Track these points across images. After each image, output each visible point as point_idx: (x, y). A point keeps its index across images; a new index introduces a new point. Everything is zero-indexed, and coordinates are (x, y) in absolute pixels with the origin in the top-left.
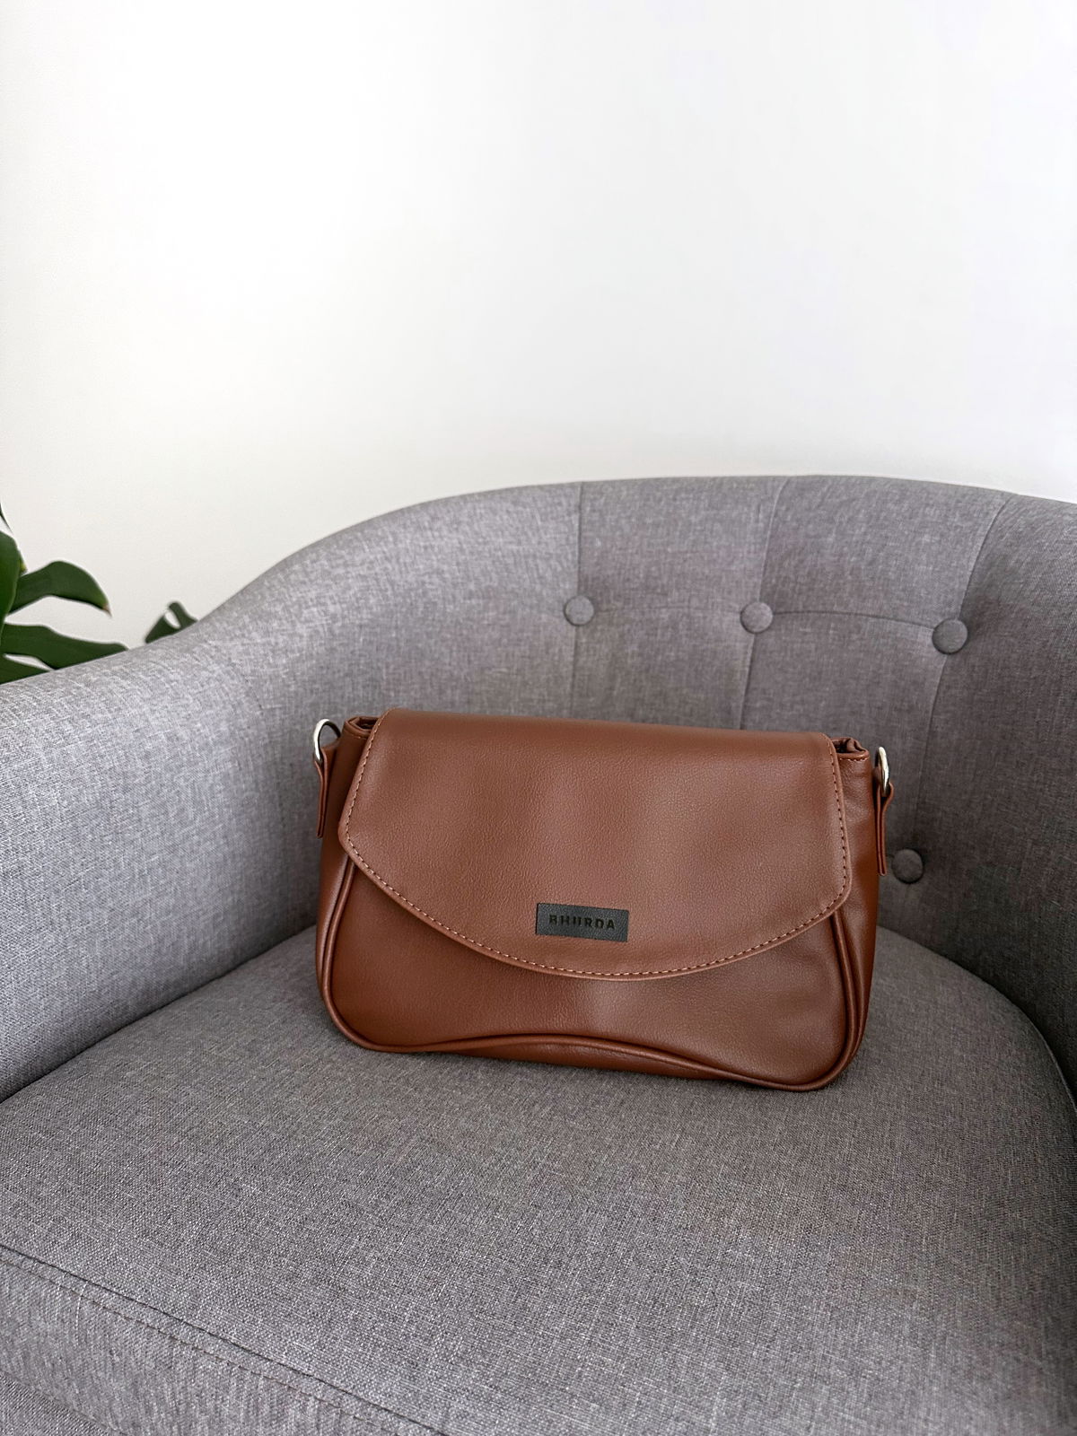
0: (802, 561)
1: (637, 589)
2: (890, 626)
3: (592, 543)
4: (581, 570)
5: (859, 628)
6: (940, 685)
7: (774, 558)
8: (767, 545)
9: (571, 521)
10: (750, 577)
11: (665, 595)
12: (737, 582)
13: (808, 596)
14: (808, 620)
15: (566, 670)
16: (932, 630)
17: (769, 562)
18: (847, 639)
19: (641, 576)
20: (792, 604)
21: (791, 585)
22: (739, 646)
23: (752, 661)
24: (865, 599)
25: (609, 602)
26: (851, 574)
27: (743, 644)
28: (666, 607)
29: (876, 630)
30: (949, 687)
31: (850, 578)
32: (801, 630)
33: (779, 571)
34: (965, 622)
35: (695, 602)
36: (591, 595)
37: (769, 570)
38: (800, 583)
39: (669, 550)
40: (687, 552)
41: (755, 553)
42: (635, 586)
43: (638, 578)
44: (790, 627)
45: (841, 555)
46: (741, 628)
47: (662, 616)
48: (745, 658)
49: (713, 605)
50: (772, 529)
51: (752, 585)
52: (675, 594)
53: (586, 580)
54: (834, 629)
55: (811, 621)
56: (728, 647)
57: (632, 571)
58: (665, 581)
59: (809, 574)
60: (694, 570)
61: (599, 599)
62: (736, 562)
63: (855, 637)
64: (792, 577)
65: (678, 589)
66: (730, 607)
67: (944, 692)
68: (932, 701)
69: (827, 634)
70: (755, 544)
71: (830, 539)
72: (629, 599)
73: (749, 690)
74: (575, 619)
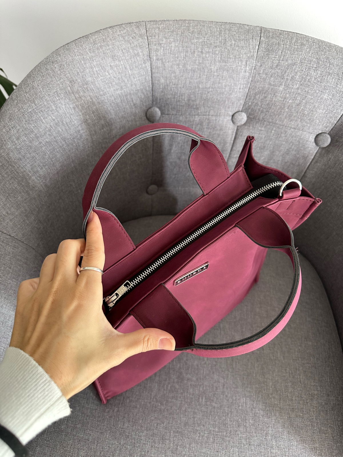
0: (265, 97)
1: (183, 106)
2: (299, 133)
3: (159, 80)
4: (154, 94)
5: (286, 132)
6: (313, 159)
7: (252, 92)
8: (249, 85)
9: (146, 67)
10: (239, 100)
11: (197, 109)
12: (233, 103)
13: (266, 114)
14: (263, 124)
17: (249, 94)
18: (279, 136)
19: (186, 99)
20: (257, 116)
21: (258, 107)
22: (230, 132)
23: (235, 138)
24: (291, 120)
25: (168, 110)
26: (288, 108)
27: (232, 130)
28: (198, 115)
29: (293, 134)
30: (316, 162)
31: (287, 110)
32: (260, 128)
33: (253, 100)
34: (331, 136)
35: (212, 112)
36: (159, 106)
37: (248, 97)
38: (263, 108)
39: (200, 86)
40: (210, 88)
41: (243, 89)
42: (182, 104)
43: (184, 100)
44: (255, 126)
45: (285, 98)
46: (232, 123)
47: (196, 119)
48: (232, 137)
49: (220, 114)
50: (253, 77)
51: (239, 104)
52: (202, 109)
53: (156, 100)
54: (275, 131)
55: (265, 125)
56: (225, 133)
57: (181, 97)
58: (198, 102)
59: (268, 104)
60: (212, 97)
61: (163, 108)
62: (233, 94)
63: (283, 135)
64: (260, 104)
65: (204, 107)
66: (228, 114)
67: (315, 163)
68: (308, 165)
69: (271, 132)
70: (243, 84)
71: (281, 88)
72: (179, 110)
73: (232, 150)
74: (152, 119)
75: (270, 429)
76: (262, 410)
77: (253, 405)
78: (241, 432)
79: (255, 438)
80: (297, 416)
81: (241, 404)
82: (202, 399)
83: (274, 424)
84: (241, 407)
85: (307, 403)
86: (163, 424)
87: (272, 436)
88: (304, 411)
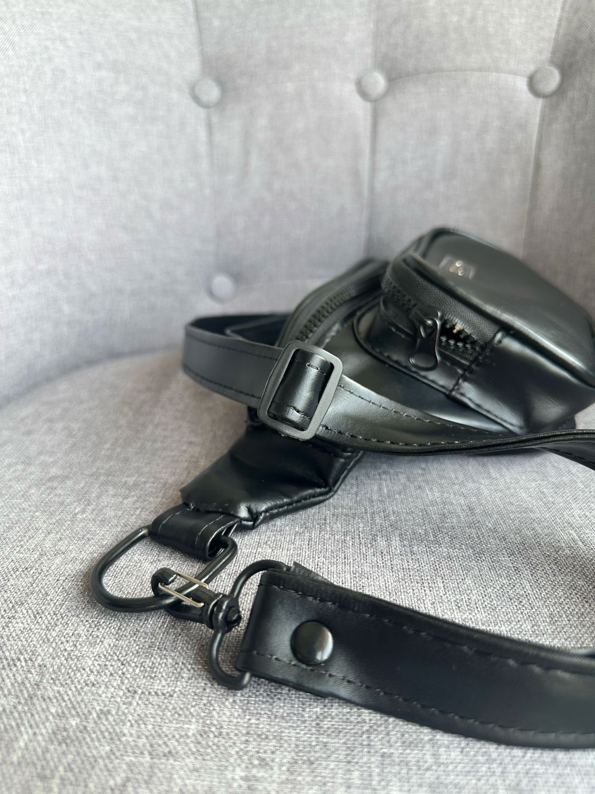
0: (407, 27)
1: (260, 65)
3: (210, 23)
4: (203, 50)
5: (466, 82)
7: (382, 26)
8: (373, 17)
10: (362, 48)
11: (286, 68)
12: (351, 53)
13: (418, 58)
14: (419, 80)
15: (203, 149)
16: (526, 79)
17: (378, 32)
19: (263, 51)
21: (401, 50)
22: (360, 114)
24: (469, 54)
25: (235, 80)
26: (454, 33)
28: (290, 80)
29: (481, 82)
31: (454, 36)
33: (388, 39)
34: (556, 66)
36: (216, 76)
37: (378, 39)
38: (408, 47)
40: (302, 26)
41: (364, 24)
42: (258, 63)
43: (260, 53)
44: (403, 91)
45: (444, 16)
46: (359, 97)
48: (367, 125)
52: (297, 67)
53: (210, 59)
55: (422, 81)
56: (351, 114)
57: (253, 48)
58: (286, 54)
59: (417, 37)
60: (312, 42)
61: (224, 79)
64: (401, 42)
65: (299, 62)
66: (347, 77)
70: (363, 16)
73: (374, 151)
74: (205, 98)
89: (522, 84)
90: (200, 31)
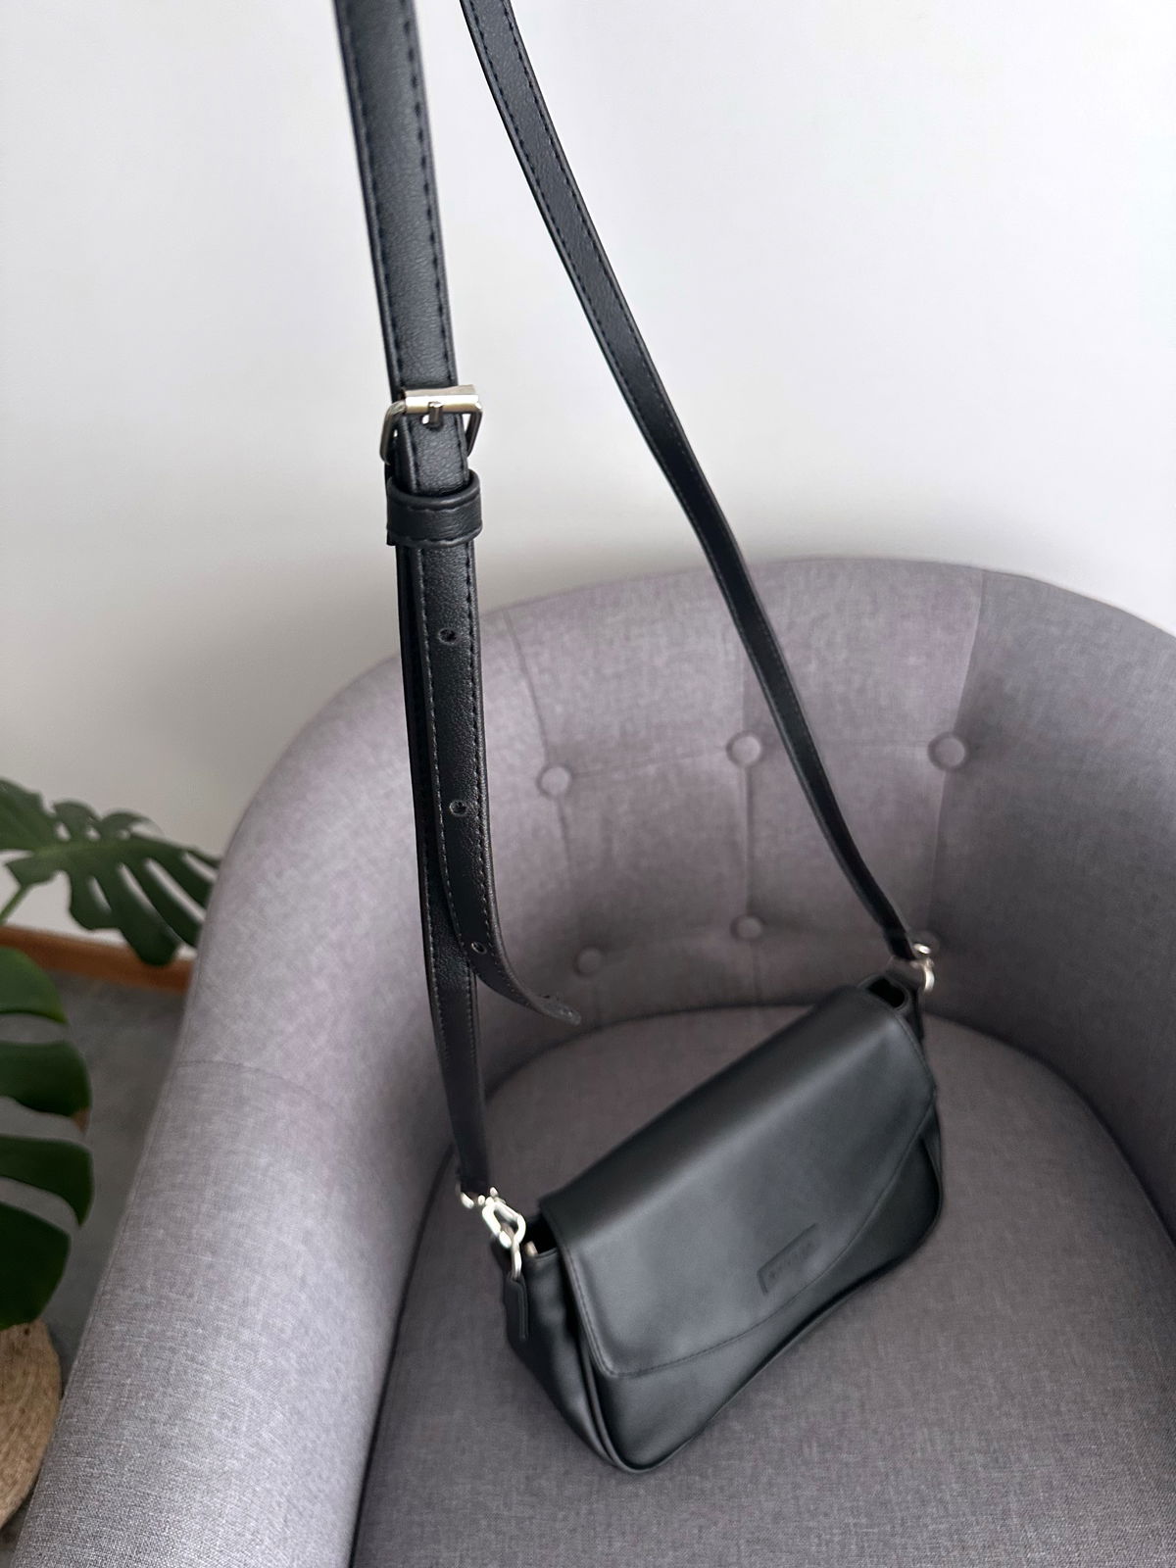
1: (615, 749)
2: (887, 750)
3: (551, 709)
4: (548, 740)
5: (856, 755)
6: (944, 800)
8: (742, 679)
9: (521, 690)
10: (730, 713)
11: (646, 749)
12: (719, 722)
15: (559, 848)
16: (927, 748)
17: (748, 695)
19: (616, 735)
23: (749, 795)
24: (858, 727)
25: (586, 765)
26: (840, 704)
27: (736, 779)
28: (651, 761)
29: (874, 755)
30: (954, 804)
31: (840, 708)
34: (960, 739)
35: (680, 750)
36: (563, 763)
37: (749, 703)
39: (641, 703)
40: (661, 702)
41: (731, 687)
42: (612, 747)
43: (613, 737)
45: (826, 684)
46: (731, 763)
47: (649, 771)
48: (741, 791)
49: (698, 750)
51: (733, 720)
52: (657, 747)
53: (554, 748)
54: (831, 758)
56: (722, 787)
57: (605, 733)
58: (643, 735)
60: (672, 719)
61: (575, 766)
62: (714, 702)
65: (659, 742)
66: (716, 746)
67: (949, 810)
68: (938, 815)
70: (729, 680)
71: (812, 668)
72: (609, 761)
73: (751, 822)
74: (554, 792)
75: (1012, 1497)
76: (979, 1452)
77: (951, 1443)
78: (932, 1519)
79: (977, 1529)
80: (1082, 1454)
81: (917, 1446)
82: (810, 1447)
83: (1020, 1484)
84: (919, 1454)
85: (1106, 1415)
86: (715, 1524)
87: (1021, 1516)
88: (1100, 1438)
89: (922, 754)
90: (541, 720)
